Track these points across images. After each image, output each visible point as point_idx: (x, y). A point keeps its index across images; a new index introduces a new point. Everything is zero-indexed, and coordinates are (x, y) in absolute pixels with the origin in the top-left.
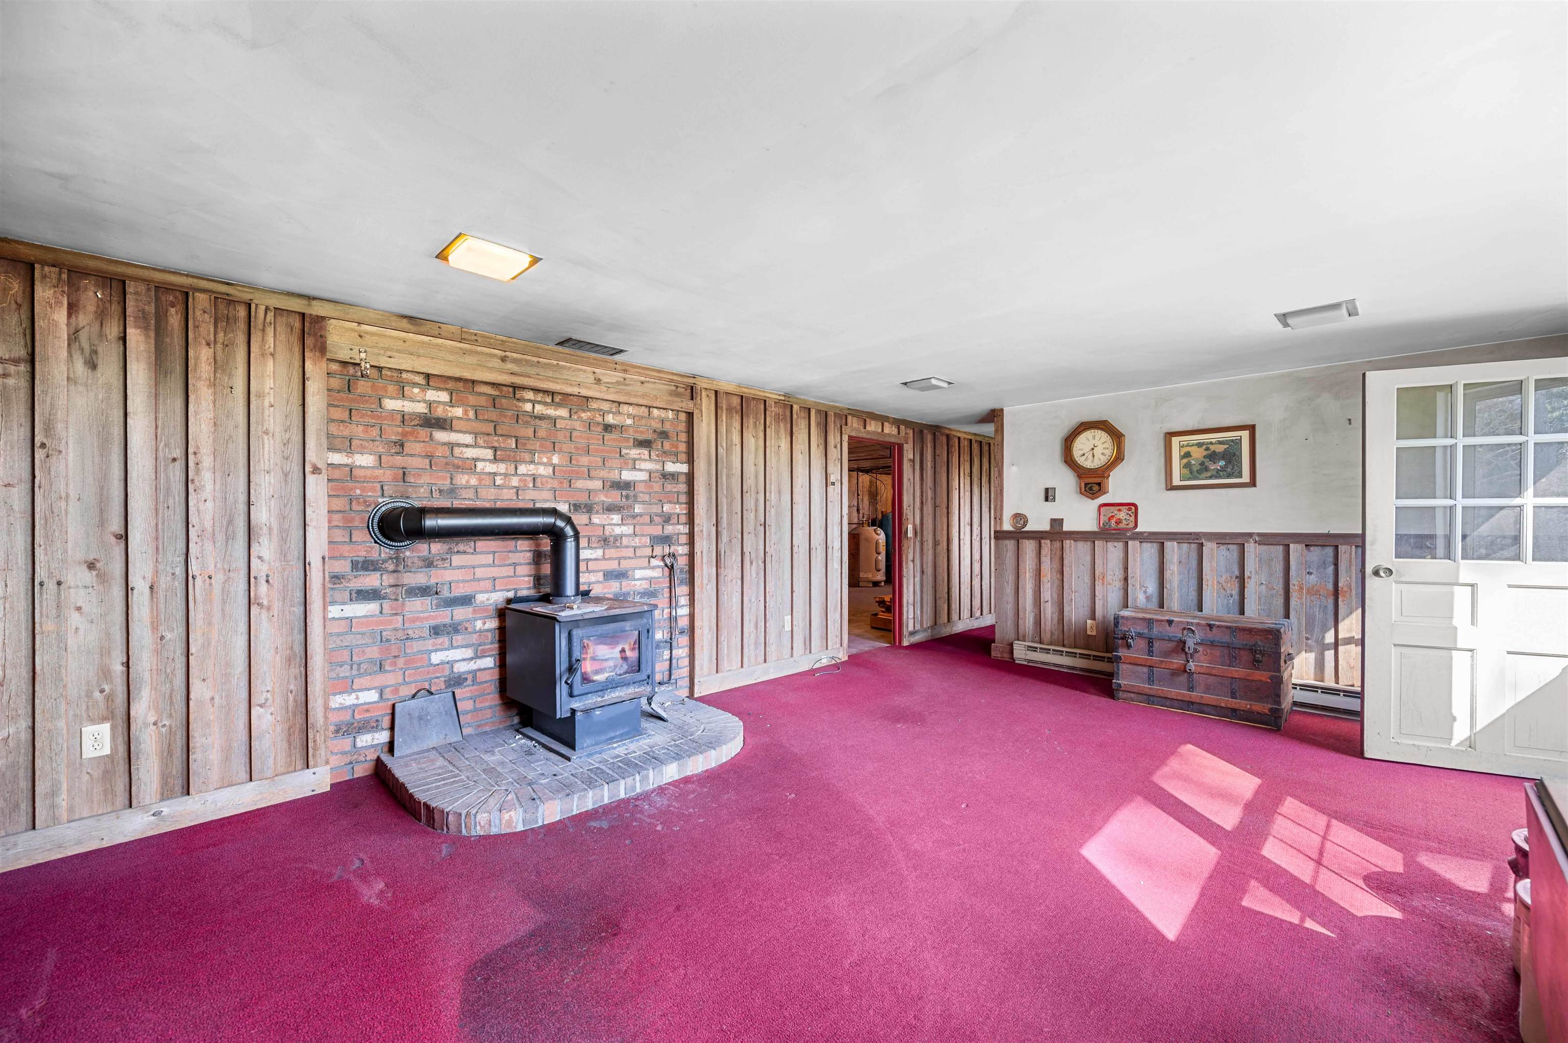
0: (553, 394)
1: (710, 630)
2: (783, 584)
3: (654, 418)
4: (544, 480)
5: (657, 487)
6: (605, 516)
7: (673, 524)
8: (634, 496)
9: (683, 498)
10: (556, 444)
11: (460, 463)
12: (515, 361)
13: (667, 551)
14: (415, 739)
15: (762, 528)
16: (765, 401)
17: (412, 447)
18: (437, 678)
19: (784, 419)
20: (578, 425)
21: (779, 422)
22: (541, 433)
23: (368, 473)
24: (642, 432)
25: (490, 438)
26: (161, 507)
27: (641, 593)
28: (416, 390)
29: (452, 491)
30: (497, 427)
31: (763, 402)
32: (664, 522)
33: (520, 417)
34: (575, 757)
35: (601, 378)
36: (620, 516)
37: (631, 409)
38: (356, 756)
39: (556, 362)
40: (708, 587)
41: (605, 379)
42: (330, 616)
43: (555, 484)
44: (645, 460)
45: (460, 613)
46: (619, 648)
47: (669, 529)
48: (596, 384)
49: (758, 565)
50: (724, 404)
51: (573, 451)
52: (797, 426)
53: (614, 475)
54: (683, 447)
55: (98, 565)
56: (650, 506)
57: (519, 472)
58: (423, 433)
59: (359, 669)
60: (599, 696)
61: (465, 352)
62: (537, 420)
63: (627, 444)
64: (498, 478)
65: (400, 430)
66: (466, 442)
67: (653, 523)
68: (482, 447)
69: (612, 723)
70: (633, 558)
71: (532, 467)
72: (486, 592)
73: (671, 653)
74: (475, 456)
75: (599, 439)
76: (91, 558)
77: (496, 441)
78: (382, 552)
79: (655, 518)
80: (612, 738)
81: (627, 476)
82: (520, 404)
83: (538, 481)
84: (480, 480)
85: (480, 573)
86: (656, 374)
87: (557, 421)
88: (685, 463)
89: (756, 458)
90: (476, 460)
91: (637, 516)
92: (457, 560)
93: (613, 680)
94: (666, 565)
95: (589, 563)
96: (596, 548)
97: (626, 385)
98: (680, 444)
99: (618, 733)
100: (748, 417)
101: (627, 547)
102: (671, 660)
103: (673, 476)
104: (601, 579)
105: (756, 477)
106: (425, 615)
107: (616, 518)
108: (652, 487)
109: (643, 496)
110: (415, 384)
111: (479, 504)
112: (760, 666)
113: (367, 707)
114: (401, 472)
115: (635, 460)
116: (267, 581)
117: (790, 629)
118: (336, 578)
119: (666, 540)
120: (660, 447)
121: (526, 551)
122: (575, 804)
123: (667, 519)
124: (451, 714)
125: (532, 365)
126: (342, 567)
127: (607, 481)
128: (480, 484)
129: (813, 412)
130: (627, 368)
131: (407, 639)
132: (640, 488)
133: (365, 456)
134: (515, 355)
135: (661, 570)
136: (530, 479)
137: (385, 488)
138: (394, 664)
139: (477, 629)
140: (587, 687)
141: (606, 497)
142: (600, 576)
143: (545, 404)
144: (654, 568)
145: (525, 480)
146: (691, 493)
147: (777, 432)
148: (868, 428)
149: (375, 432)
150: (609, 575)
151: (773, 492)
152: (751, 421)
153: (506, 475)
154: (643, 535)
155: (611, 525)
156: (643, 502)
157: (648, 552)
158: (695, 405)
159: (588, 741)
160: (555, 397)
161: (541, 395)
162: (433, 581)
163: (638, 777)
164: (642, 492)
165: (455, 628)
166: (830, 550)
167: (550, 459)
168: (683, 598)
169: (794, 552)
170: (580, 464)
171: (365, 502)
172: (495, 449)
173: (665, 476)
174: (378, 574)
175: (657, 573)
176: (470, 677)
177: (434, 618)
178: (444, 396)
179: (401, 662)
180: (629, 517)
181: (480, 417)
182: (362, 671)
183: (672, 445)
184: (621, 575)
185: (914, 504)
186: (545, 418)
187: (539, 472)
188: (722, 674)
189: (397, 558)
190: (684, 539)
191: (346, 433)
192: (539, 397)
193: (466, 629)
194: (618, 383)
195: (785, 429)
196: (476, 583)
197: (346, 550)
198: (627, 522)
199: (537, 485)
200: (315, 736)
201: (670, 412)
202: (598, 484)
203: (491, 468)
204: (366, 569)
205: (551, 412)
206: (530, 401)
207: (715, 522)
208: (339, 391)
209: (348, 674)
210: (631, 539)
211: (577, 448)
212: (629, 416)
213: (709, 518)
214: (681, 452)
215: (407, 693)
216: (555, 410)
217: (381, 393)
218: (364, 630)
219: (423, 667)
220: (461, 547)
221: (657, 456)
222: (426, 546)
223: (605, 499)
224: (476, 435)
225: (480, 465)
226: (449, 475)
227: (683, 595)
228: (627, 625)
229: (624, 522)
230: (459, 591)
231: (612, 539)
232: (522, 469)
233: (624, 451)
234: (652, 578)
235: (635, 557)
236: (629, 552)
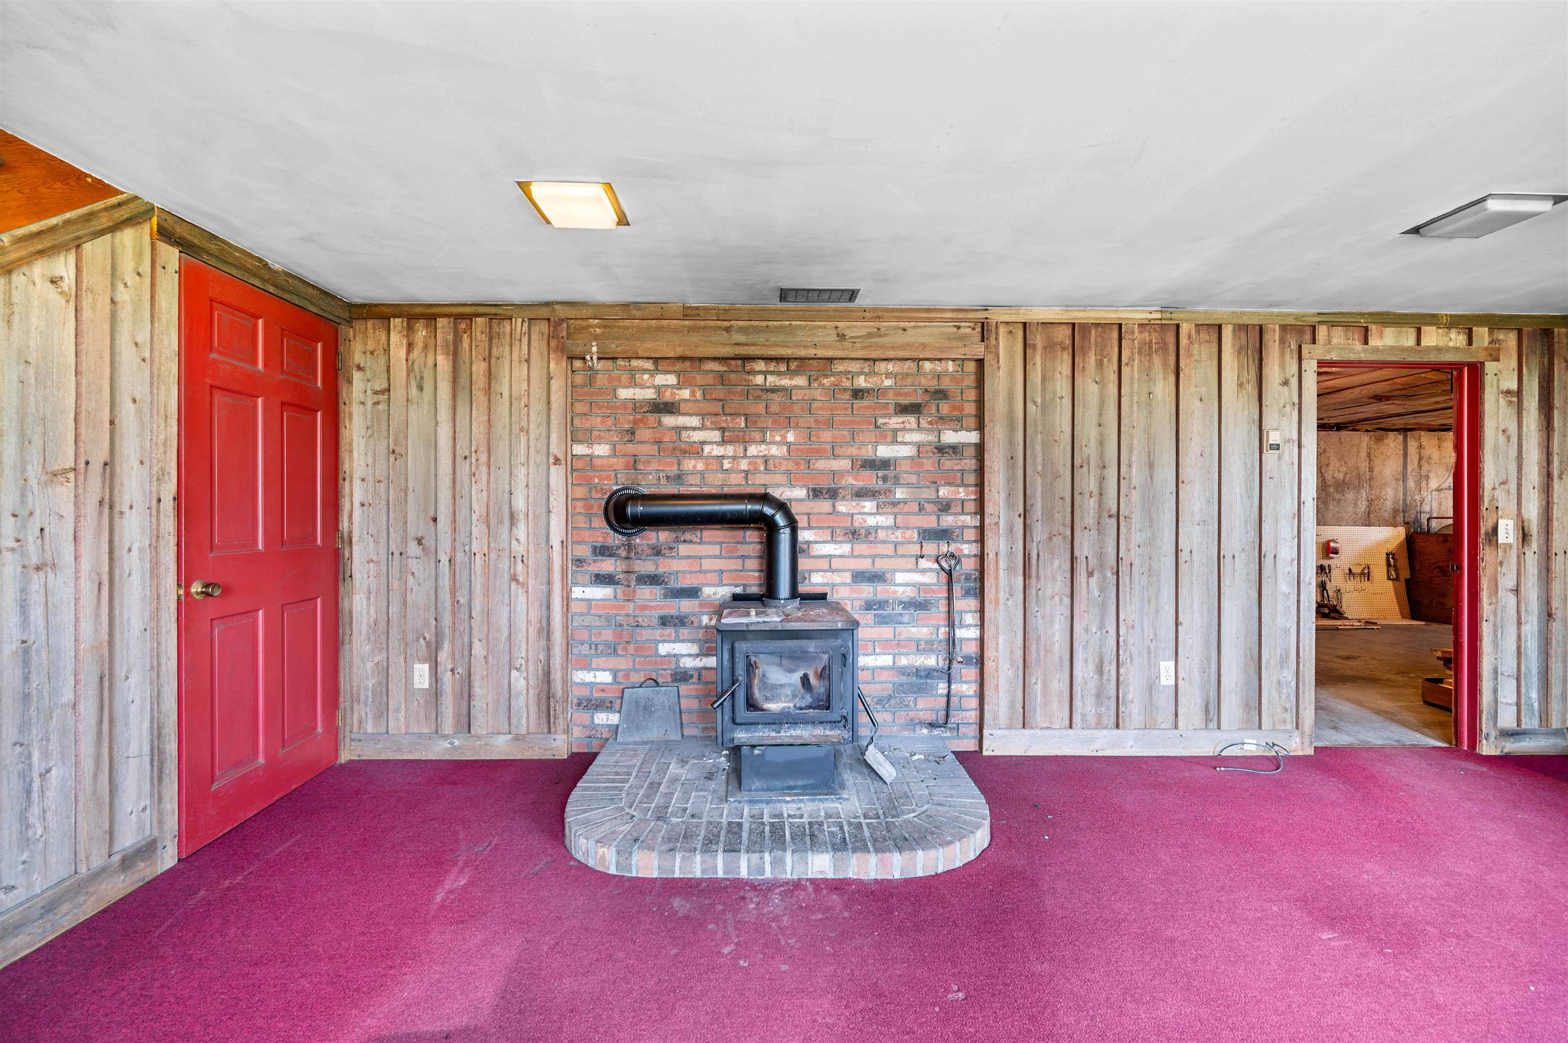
0: (787, 360)
1: (1012, 665)
2: (1157, 611)
3: (925, 375)
4: (777, 461)
5: (929, 464)
6: (854, 504)
7: (955, 514)
8: (895, 477)
9: (971, 479)
10: (792, 419)
11: (687, 448)
12: (742, 330)
13: (944, 548)
14: (638, 728)
15: (1113, 521)
16: (1120, 325)
17: (644, 434)
18: (665, 670)
19: (1163, 347)
20: (818, 394)
21: (1150, 355)
22: (774, 408)
23: (605, 462)
24: (907, 394)
25: (718, 419)
26: (457, 497)
27: (905, 603)
28: (646, 377)
29: (679, 478)
30: (726, 407)
31: (1116, 327)
32: (940, 510)
33: (751, 392)
34: (732, 800)
35: (846, 332)
36: (874, 503)
37: (890, 367)
38: (593, 732)
39: (788, 323)
40: (1010, 603)
41: (849, 333)
42: (574, 596)
43: (790, 466)
44: (912, 430)
45: (686, 606)
46: (800, 674)
47: (948, 521)
48: (839, 341)
49: (1104, 578)
50: (1038, 340)
51: (813, 426)
52: (1190, 355)
53: (867, 452)
54: (970, 409)
55: (423, 541)
56: (919, 490)
57: (749, 454)
58: (652, 418)
59: (596, 649)
60: (774, 730)
61: (690, 330)
62: (769, 394)
63: (885, 412)
64: (725, 462)
65: (631, 418)
66: (693, 425)
67: (923, 512)
68: (710, 429)
69: (792, 769)
70: (893, 557)
71: (763, 447)
72: (714, 585)
73: (949, 687)
74: (702, 439)
75: (846, 409)
76: (420, 535)
77: (724, 421)
78: (615, 539)
79: (926, 505)
80: (791, 788)
81: (884, 451)
82: (750, 377)
83: (771, 463)
84: (707, 465)
85: (707, 564)
86: (925, 315)
87: (793, 392)
88: (976, 430)
89: (1100, 414)
90: (704, 443)
91: (899, 503)
92: (683, 549)
93: (789, 714)
94: (942, 569)
95: (833, 561)
96: (841, 542)
97: (880, 336)
98: (966, 404)
99: (800, 783)
100: (1085, 353)
101: (885, 542)
102: (948, 695)
103: (955, 450)
104: (849, 580)
105: (1101, 443)
106: (654, 604)
107: (869, 505)
108: (921, 465)
109: (906, 478)
110: (646, 371)
111: (705, 490)
112: (1105, 732)
113: (603, 688)
114: (632, 459)
115: (895, 432)
116: (522, 561)
117: (1172, 682)
118: (579, 562)
119: (944, 535)
120: (934, 411)
121: (755, 543)
122: (677, 865)
123: (945, 507)
124: (674, 710)
125: (760, 332)
126: (584, 551)
127: (857, 460)
128: (707, 469)
129: (1227, 333)
130: (880, 314)
131: (637, 626)
132: (905, 466)
133: (602, 446)
134: (741, 323)
135: (934, 575)
136: (759, 461)
137: (619, 476)
138: (625, 649)
139: (704, 624)
140: (753, 715)
141: (856, 480)
142: (847, 577)
143: (779, 374)
144: (924, 571)
145: (756, 463)
146: (980, 471)
147: (1148, 372)
148: (1373, 342)
149: (610, 422)
150: (859, 577)
151: (1134, 466)
152: (1092, 358)
153: (734, 458)
154: (908, 528)
155: (862, 514)
156: (908, 485)
157: (915, 549)
158: (987, 347)
159: (757, 784)
160: (791, 364)
161: (774, 364)
162: (661, 570)
163: (767, 857)
164: (906, 472)
165: (680, 621)
166: (1268, 562)
167: (784, 437)
168: (969, 615)
169: (1181, 560)
170: (822, 440)
171: (602, 490)
172: (723, 430)
173: (941, 449)
174: (613, 560)
175: (929, 579)
176: (696, 674)
177: (662, 608)
178: (671, 379)
179: (631, 647)
180: (890, 505)
181: (708, 397)
182: (599, 651)
183: (954, 408)
184: (876, 577)
185: (1519, 479)
186: (778, 390)
187: (771, 452)
188: (1032, 731)
189: (629, 545)
190: (971, 535)
191: (587, 425)
192: (772, 367)
193: (692, 623)
194: (870, 335)
195: (1165, 364)
196: (702, 575)
197: (586, 535)
198: (885, 510)
199: (769, 467)
200: (555, 706)
201: (950, 363)
202: (845, 464)
203: (718, 451)
204: (603, 555)
205: (785, 382)
206: (760, 372)
207: (1021, 511)
208: (583, 386)
209: (587, 653)
210: (890, 532)
211: (817, 422)
212: (888, 375)
213: (1010, 506)
214: (968, 416)
215: (636, 680)
216: (790, 379)
217: (616, 383)
218: (601, 612)
219: (650, 656)
220: (688, 536)
221: (930, 423)
222: (654, 534)
223: (854, 483)
224: (703, 416)
225: (707, 449)
226: (676, 461)
227: (970, 612)
228: (812, 646)
229: (880, 510)
230: (686, 582)
231: (863, 532)
232: (753, 450)
233: (881, 421)
234: (921, 584)
235: (896, 555)
236: (888, 549)
